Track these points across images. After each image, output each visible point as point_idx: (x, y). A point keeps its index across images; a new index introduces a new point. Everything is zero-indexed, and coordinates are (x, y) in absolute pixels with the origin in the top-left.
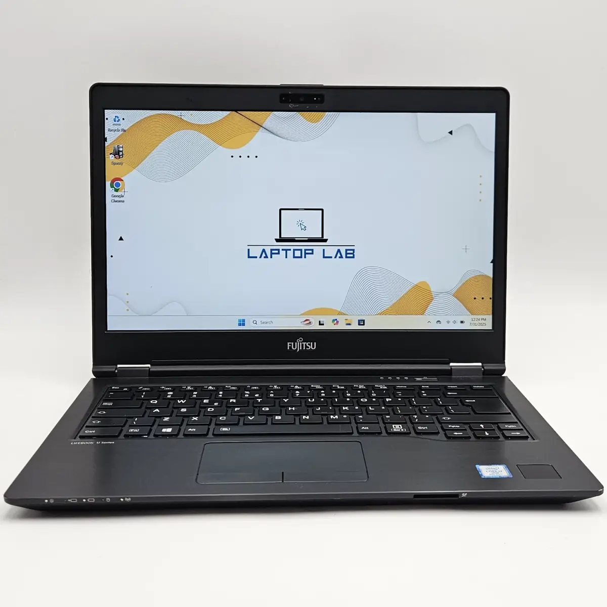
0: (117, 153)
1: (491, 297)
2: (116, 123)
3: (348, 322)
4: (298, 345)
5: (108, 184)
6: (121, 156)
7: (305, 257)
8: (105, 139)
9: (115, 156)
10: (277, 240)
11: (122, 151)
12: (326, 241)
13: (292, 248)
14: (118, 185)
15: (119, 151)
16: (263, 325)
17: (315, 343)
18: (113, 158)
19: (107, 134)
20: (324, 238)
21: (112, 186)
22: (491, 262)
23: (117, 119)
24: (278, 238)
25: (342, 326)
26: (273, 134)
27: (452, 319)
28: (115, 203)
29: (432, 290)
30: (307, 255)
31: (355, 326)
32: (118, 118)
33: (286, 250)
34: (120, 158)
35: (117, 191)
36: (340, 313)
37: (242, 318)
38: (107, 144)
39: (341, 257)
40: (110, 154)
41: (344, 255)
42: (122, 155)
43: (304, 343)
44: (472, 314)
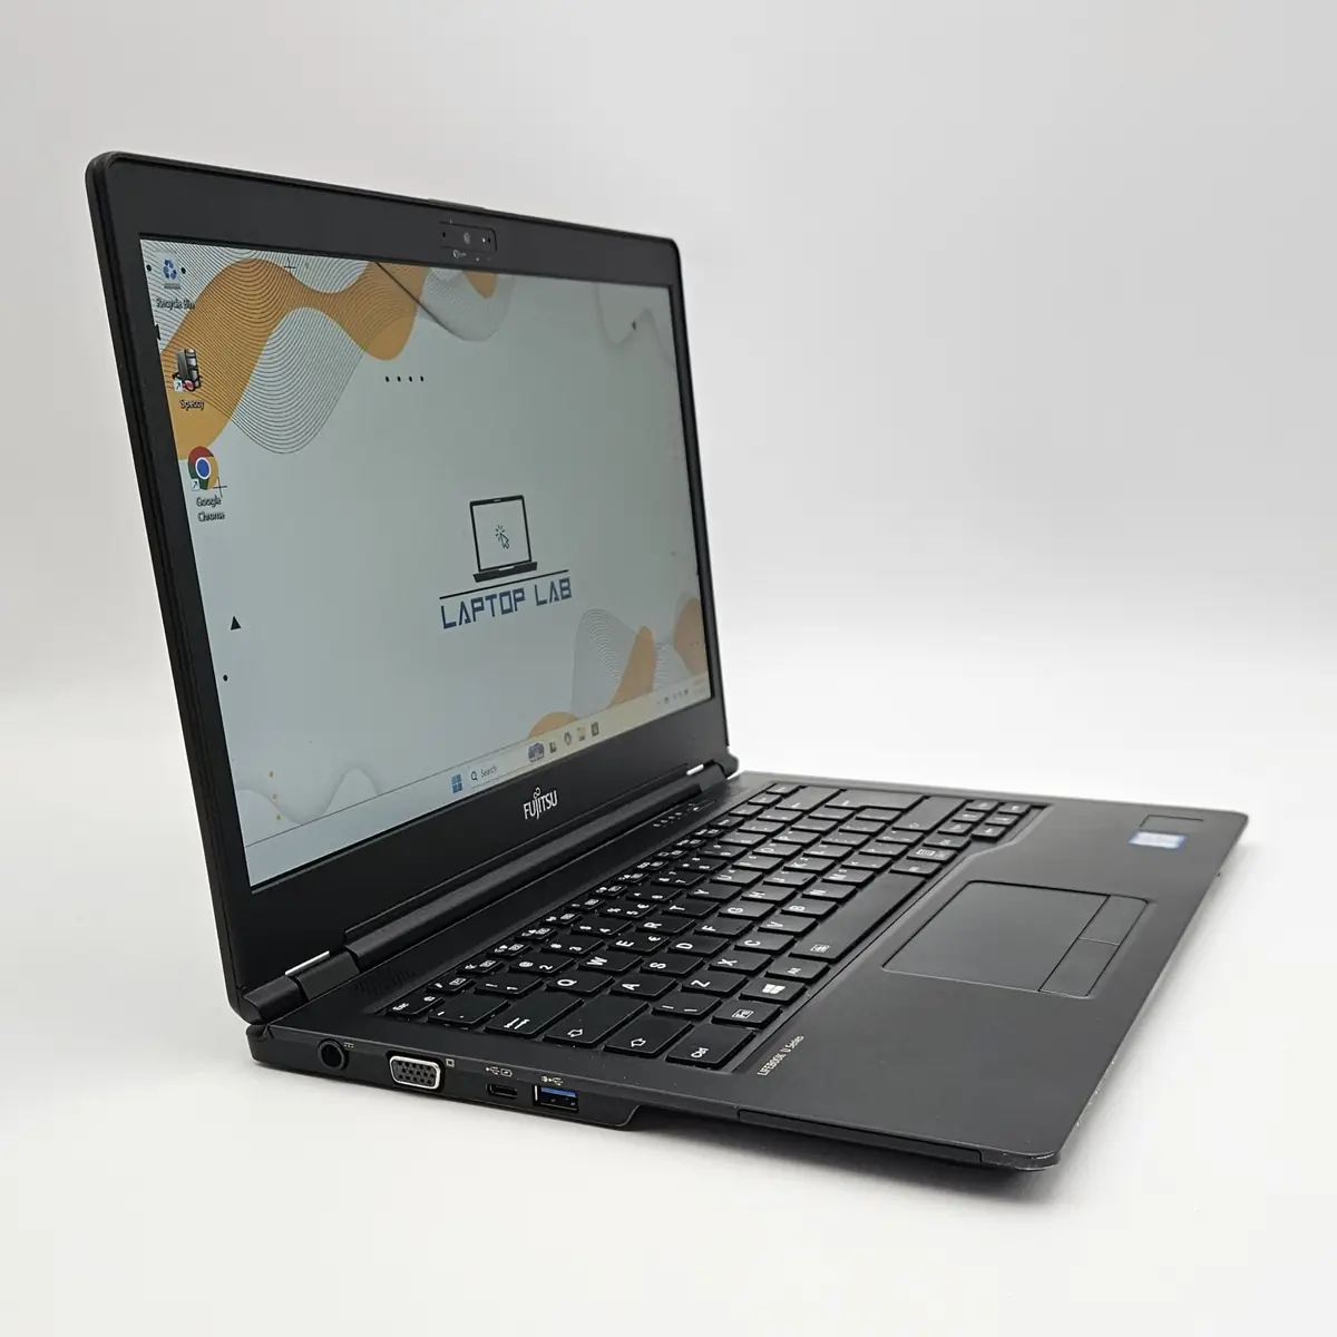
0: (187, 374)
1: (704, 638)
2: (170, 280)
3: (582, 734)
4: (540, 804)
5: (183, 465)
6: (197, 383)
7: (517, 609)
8: (156, 332)
9: (183, 382)
10: (478, 578)
11: (196, 368)
12: (535, 566)
13: (498, 591)
14: (204, 468)
15: (191, 368)
16: (487, 778)
17: (555, 792)
18: (181, 389)
19: (160, 316)
20: (532, 561)
21: (194, 475)
23: (170, 271)
24: (477, 572)
25: (576, 746)
26: (437, 321)
27: (677, 690)
28: (206, 522)
29: (653, 641)
30: (517, 604)
31: (589, 740)
32: (172, 266)
33: (491, 598)
34: (195, 388)
35: (206, 489)
36: (573, 719)
37: (454, 773)
38: (162, 345)
39: (557, 598)
40: (174, 376)
41: (559, 593)
42: (198, 379)
43: (542, 798)
44: (693, 675)
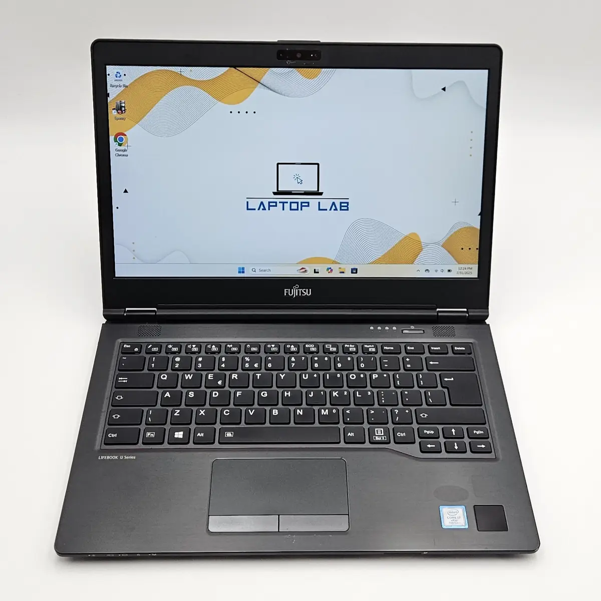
0: (120, 109)
1: (478, 248)
2: (118, 78)
3: (341, 271)
4: (295, 292)
5: (112, 138)
6: (124, 112)
7: (301, 210)
8: (108, 95)
9: (117, 111)
10: (275, 193)
11: (124, 107)
12: (321, 194)
13: (289, 201)
14: (121, 139)
15: (122, 107)
16: (261, 273)
17: (310, 290)
18: (116, 113)
19: (110, 90)
20: (320, 191)
21: (116, 141)
22: (479, 215)
23: (118, 75)
24: (276, 191)
25: (336, 274)
26: (271, 90)
27: (439, 268)
28: (119, 157)
29: (422, 241)
30: (303, 208)
31: (348, 274)
32: (119, 73)
33: (283, 203)
34: (122, 113)
35: (121, 146)
36: (334, 262)
37: (241, 266)
38: (109, 99)
39: (336, 209)
40: (113, 109)
41: (338, 208)
42: (125, 110)
43: (300, 290)
44: (459, 263)
